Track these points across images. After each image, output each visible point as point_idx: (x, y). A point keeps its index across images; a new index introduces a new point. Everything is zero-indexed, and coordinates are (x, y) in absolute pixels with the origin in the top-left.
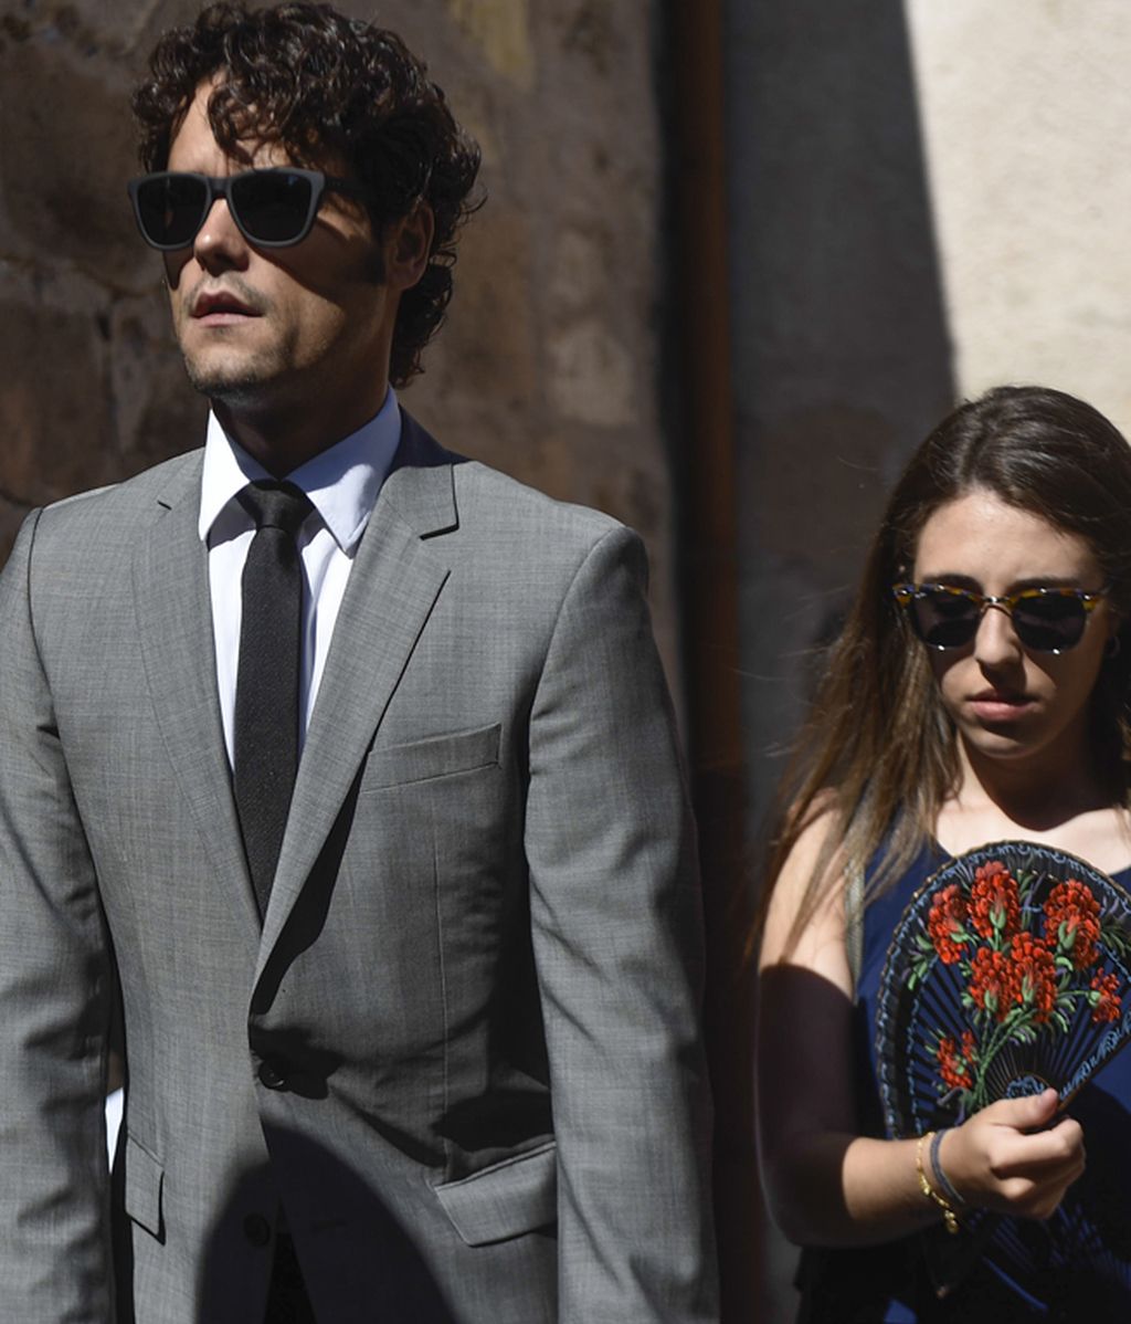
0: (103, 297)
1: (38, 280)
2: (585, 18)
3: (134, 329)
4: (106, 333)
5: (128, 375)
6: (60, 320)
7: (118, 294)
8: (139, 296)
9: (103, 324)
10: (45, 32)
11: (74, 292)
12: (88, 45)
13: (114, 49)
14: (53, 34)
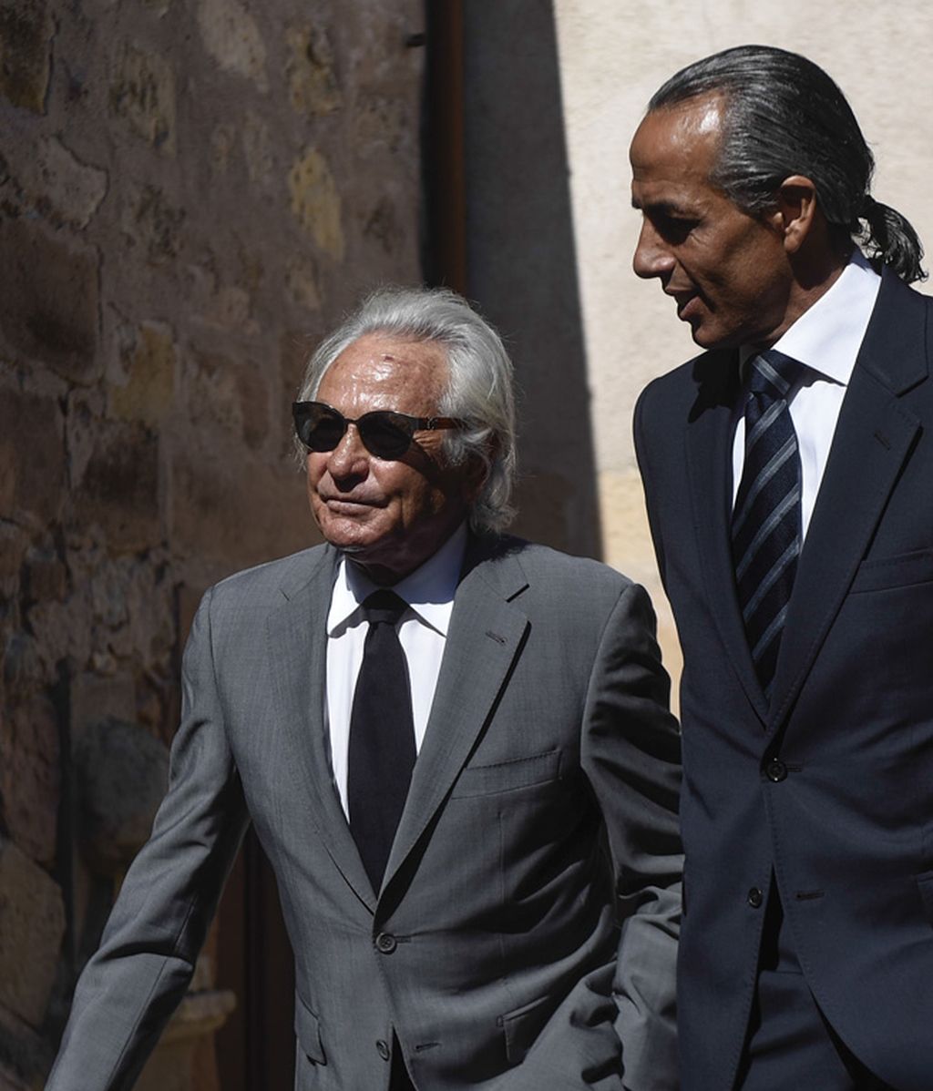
0: (64, 386)
1: (21, 374)
2: (378, 215)
3: (84, 408)
4: (65, 412)
5: (78, 438)
6: (36, 401)
7: (73, 386)
8: (88, 387)
9: (63, 405)
10: (29, 212)
11: (45, 383)
12: (57, 222)
13: (74, 225)
14: (35, 214)
